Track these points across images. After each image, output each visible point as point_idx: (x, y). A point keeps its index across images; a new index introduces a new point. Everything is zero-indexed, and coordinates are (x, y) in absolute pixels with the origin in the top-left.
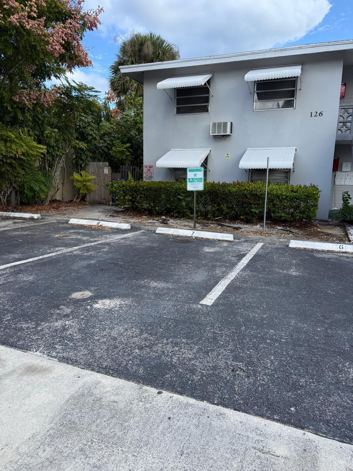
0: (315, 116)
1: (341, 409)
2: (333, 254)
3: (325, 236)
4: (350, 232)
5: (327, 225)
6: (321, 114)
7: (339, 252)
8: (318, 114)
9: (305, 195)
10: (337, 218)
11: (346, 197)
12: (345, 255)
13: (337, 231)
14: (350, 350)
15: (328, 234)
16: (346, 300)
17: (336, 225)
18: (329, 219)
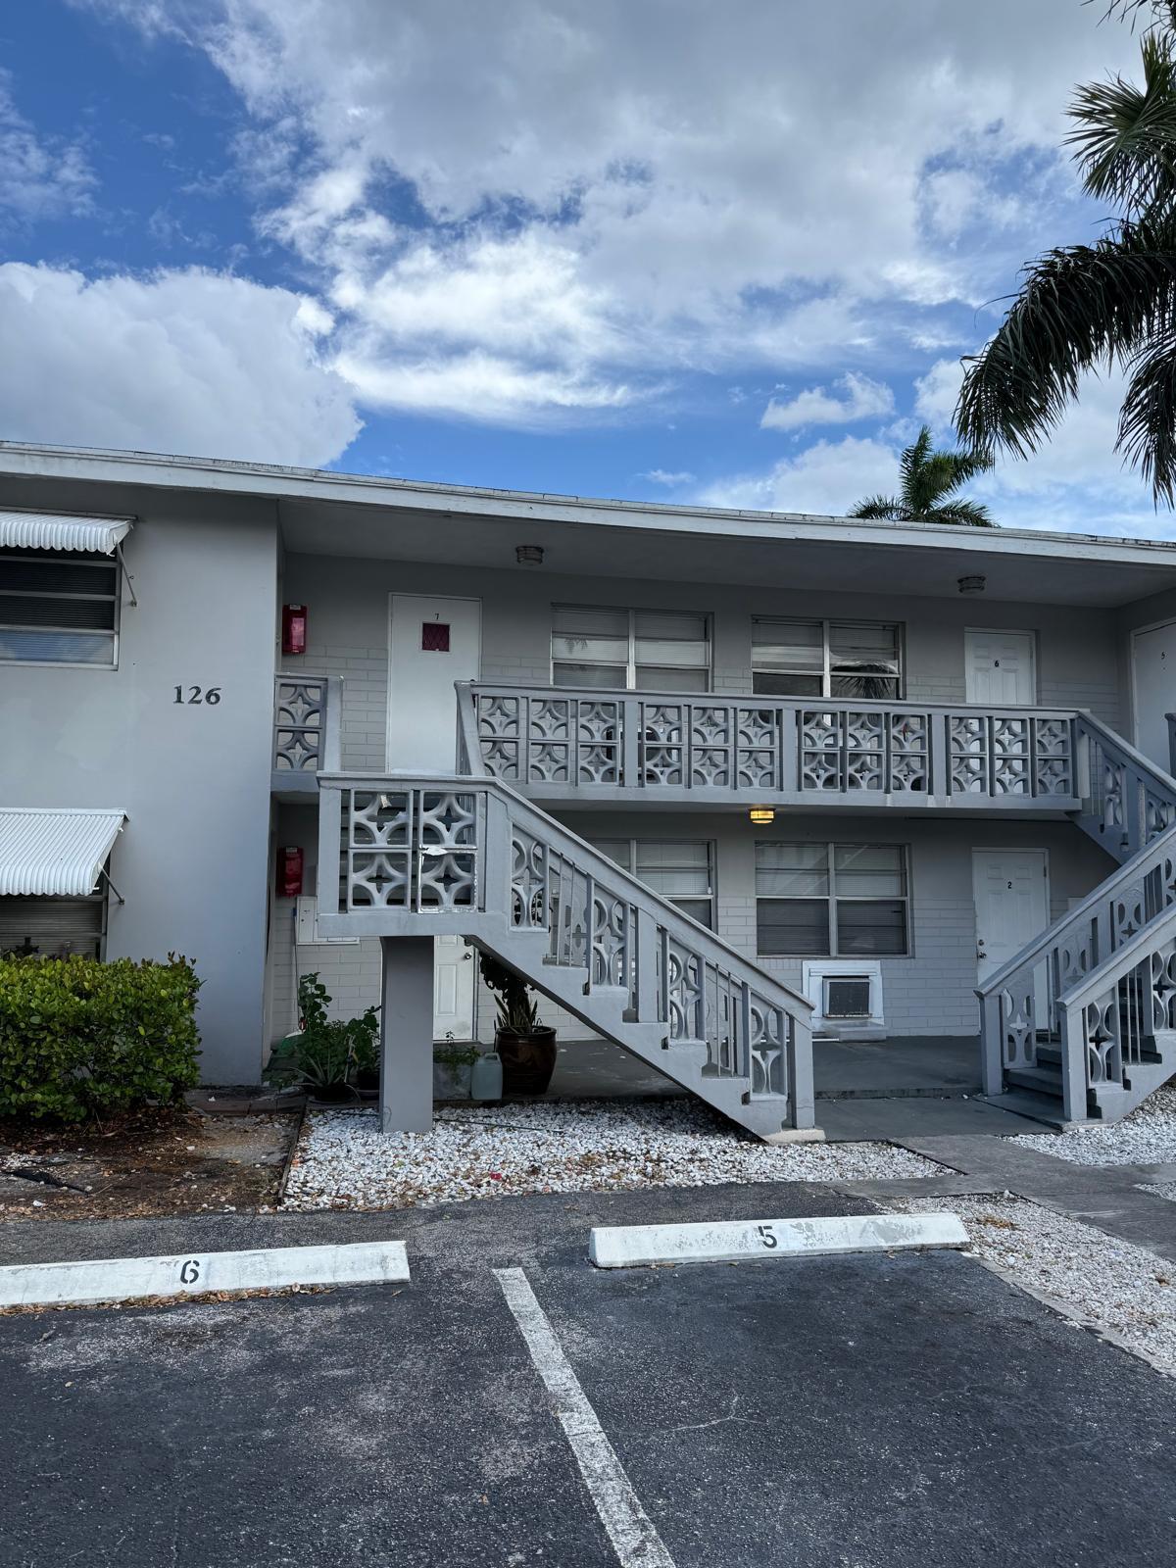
0: (192, 701)
6: (213, 696)
7: (174, 1304)
8: (202, 696)
9: (125, 1007)
11: (312, 996)
17: (274, 1112)
18: (263, 1080)
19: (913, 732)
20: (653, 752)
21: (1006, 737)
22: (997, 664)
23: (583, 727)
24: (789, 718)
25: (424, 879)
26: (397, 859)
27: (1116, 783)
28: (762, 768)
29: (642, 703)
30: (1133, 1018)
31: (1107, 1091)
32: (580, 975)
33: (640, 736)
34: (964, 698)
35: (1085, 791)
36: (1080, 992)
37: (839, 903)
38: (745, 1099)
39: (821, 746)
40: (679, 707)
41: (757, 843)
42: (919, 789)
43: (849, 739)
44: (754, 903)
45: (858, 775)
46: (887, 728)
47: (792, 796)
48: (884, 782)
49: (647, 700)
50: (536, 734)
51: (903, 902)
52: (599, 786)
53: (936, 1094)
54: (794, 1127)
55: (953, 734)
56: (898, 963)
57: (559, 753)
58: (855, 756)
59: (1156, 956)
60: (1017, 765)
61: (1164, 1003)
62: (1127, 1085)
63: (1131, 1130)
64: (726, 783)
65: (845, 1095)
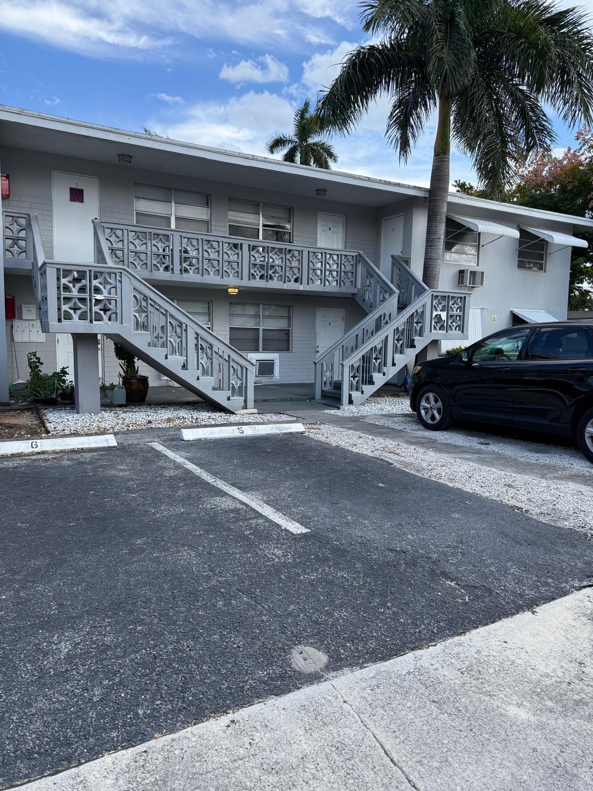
1: (50, 719)
2: (22, 460)
3: (6, 429)
4: (48, 418)
5: (9, 411)
7: (32, 454)
10: (25, 397)
11: (34, 362)
12: (42, 456)
13: (26, 419)
14: (59, 612)
15: (10, 427)
16: (47, 532)
17: (22, 410)
18: (10, 400)
19: (295, 257)
20: (186, 259)
21: (331, 262)
22: (330, 229)
23: (154, 245)
24: (245, 248)
25: (95, 309)
26: (82, 300)
27: (370, 283)
28: (234, 269)
29: (181, 236)
30: (366, 371)
31: (356, 395)
32: (164, 351)
33: (180, 251)
34: (316, 244)
35: (359, 286)
36: (349, 360)
37: (264, 330)
38: (229, 399)
39: (258, 262)
40: (198, 239)
41: (230, 303)
42: (297, 282)
43: (270, 259)
44: (228, 329)
45: (273, 275)
46: (285, 254)
47: (246, 283)
48: (284, 279)
49: (183, 235)
50: (132, 247)
51: (289, 330)
52: (162, 273)
53: (298, 400)
54: (246, 409)
55: (311, 259)
56: (286, 354)
57: (143, 256)
58: (272, 267)
59: (375, 347)
60: (335, 274)
61: (377, 364)
62: (362, 392)
63: (362, 408)
64: (218, 275)
65: (264, 401)
